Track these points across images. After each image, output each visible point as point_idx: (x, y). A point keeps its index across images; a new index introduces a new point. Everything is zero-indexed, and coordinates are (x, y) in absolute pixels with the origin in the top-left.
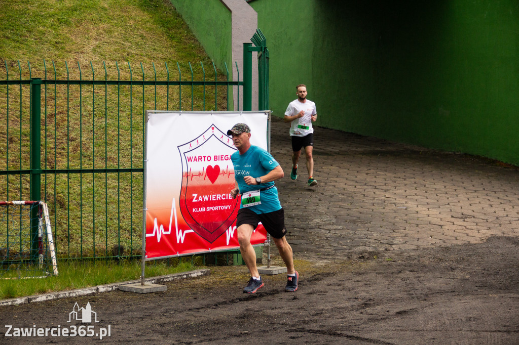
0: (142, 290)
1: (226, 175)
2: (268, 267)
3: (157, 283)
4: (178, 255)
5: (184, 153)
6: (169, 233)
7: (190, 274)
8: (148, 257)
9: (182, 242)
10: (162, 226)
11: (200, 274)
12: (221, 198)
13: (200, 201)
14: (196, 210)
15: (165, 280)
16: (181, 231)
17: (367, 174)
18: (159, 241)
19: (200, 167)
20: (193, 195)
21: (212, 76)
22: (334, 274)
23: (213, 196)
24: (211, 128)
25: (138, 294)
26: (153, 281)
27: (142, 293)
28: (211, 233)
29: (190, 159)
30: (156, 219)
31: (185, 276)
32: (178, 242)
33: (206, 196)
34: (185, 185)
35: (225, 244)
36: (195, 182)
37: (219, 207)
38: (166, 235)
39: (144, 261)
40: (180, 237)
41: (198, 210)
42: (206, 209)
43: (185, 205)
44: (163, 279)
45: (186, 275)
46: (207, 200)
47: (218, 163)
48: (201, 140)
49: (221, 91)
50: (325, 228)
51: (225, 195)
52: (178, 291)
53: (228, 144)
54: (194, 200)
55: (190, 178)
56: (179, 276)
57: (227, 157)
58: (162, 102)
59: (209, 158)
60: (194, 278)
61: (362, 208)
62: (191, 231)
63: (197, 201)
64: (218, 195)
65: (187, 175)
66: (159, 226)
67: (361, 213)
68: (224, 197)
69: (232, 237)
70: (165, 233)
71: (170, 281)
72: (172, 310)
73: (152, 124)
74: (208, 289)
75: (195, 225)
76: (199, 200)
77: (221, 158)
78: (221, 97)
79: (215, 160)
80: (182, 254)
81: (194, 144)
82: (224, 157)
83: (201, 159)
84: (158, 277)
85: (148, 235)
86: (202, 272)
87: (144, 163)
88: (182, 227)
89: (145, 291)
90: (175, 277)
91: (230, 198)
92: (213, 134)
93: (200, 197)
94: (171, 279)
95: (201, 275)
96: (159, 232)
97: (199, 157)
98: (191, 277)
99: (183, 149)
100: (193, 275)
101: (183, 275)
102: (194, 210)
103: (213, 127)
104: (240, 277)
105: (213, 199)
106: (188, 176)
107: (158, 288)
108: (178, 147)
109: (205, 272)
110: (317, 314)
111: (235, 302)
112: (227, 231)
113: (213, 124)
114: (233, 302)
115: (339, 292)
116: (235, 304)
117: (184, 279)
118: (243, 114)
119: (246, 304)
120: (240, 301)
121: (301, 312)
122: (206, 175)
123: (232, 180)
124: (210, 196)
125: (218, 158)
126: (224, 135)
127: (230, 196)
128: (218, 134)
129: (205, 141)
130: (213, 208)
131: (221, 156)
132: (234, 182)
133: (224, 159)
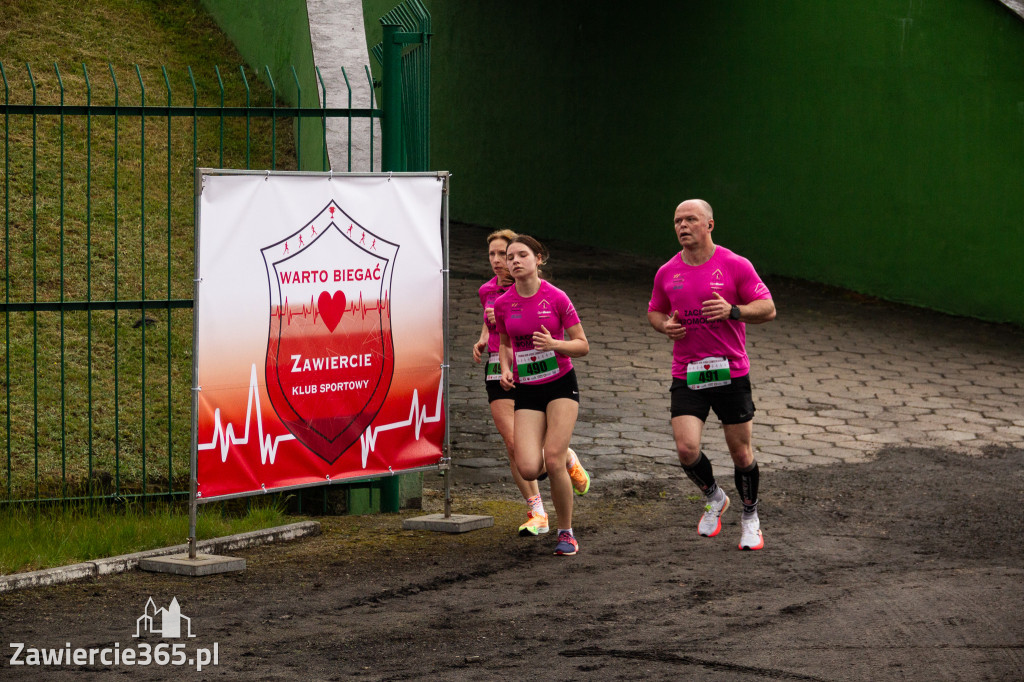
0: (194, 568)
1: (359, 314)
2: (447, 516)
3: (216, 553)
4: (264, 490)
5: (274, 264)
6: (245, 441)
7: (282, 533)
8: (203, 496)
9: (272, 461)
10: (230, 426)
11: (300, 533)
12: (348, 364)
13: (307, 370)
14: (298, 390)
15: (231, 547)
16: (268, 436)
18: (224, 459)
19: (304, 295)
20: (293, 357)
23: (333, 359)
24: (328, 210)
25: (185, 579)
26: (208, 549)
27: (195, 576)
28: (331, 442)
29: (285, 278)
30: (218, 411)
31: (271, 539)
32: (264, 462)
33: (318, 360)
34: (276, 334)
36: (297, 329)
37: (346, 383)
38: (239, 447)
39: (195, 505)
40: (268, 450)
41: (303, 390)
42: (319, 389)
43: (277, 377)
44: (228, 544)
45: (274, 535)
46: (321, 368)
47: (343, 286)
48: (307, 236)
49: (280, 136)
51: (355, 357)
52: (273, 571)
53: (361, 245)
54: (295, 369)
55: (285, 318)
56: (258, 537)
57: (359, 273)
58: (156, 160)
59: (323, 275)
60: (290, 542)
61: (591, 389)
62: (290, 437)
63: (299, 370)
64: (342, 358)
65: (279, 314)
66: (225, 427)
67: (592, 400)
68: (354, 361)
69: (373, 450)
70: (236, 442)
71: (241, 549)
72: (282, 611)
73: (209, 200)
74: (336, 566)
75: (298, 426)
76: (305, 367)
77: (349, 275)
79: (335, 280)
80: (273, 489)
81: (294, 245)
82: (353, 273)
83: (307, 278)
84: (216, 540)
85: (202, 447)
86: (304, 528)
87: (194, 287)
88: (272, 429)
89: (200, 572)
90: (252, 541)
91: (366, 364)
92: (333, 223)
93: (307, 361)
94: (243, 544)
95: (303, 536)
96: (225, 439)
97: (303, 273)
98: (283, 541)
99: (273, 255)
100: (290, 535)
101: (267, 536)
102: (294, 391)
103: (332, 207)
104: (392, 539)
105: (333, 367)
106: (281, 316)
107: (227, 563)
108: (262, 250)
109: (310, 528)
110: (606, 617)
111: (412, 593)
112: (362, 437)
113: (333, 201)
114: (406, 592)
115: (628, 568)
116: (412, 597)
117: (270, 543)
118: (392, 179)
119: (437, 597)
120: (422, 589)
121: (569, 613)
122: (316, 314)
123: (371, 324)
124: (327, 359)
125: (342, 275)
126: (354, 225)
127: (366, 360)
128: (343, 223)
129: (315, 236)
130: (334, 387)
131: (349, 271)
132: (376, 327)
133: (353, 277)
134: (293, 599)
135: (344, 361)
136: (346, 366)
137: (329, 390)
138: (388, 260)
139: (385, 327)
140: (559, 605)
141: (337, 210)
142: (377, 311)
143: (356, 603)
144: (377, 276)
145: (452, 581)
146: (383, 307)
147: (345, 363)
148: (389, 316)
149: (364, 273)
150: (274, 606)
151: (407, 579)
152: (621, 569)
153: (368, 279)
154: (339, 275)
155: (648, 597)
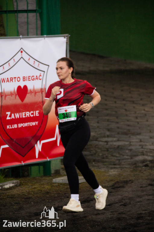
1: (33, 94)
9: (0, 156)
11: (11, 185)
12: (29, 115)
17: (122, 91)
19: (11, 87)
20: (7, 113)
22: (132, 181)
23: (23, 113)
24: (20, 52)
28: (23, 148)
29: (3, 81)
33: (17, 114)
34: (0, 104)
36: (8, 101)
37: (29, 123)
41: (11, 126)
42: (18, 126)
43: (1, 122)
45: (1, 186)
46: (18, 117)
47: (27, 83)
48: (12, 63)
50: (102, 140)
51: (32, 112)
53: (34, 66)
54: (8, 118)
55: (3, 97)
57: (33, 77)
59: (18, 79)
60: (7, 189)
62: (7, 146)
63: (10, 118)
64: (27, 113)
65: (1, 95)
67: (129, 126)
69: (40, 150)
75: (10, 141)
76: (12, 117)
77: (29, 78)
81: (7, 67)
82: (30, 78)
83: (12, 80)
86: (13, 183)
91: (37, 115)
92: (22, 57)
93: (13, 115)
97: (10, 78)
102: (8, 127)
104: (49, 187)
105: (23, 117)
109: (15, 183)
112: (36, 145)
113: (22, 48)
118: (46, 38)
122: (16, 95)
123: (38, 98)
124: (21, 113)
125: (26, 79)
126: (31, 58)
127: (37, 113)
128: (26, 57)
129: (15, 63)
130: (24, 125)
131: (29, 77)
132: (40, 100)
133: (30, 79)
135: (28, 114)
136: (29, 116)
137: (22, 126)
138: (44, 72)
141: (23, 52)
142: (41, 93)
144: (40, 78)
146: (43, 91)
147: (28, 115)
149: (35, 77)
153: (37, 80)
154: (25, 79)
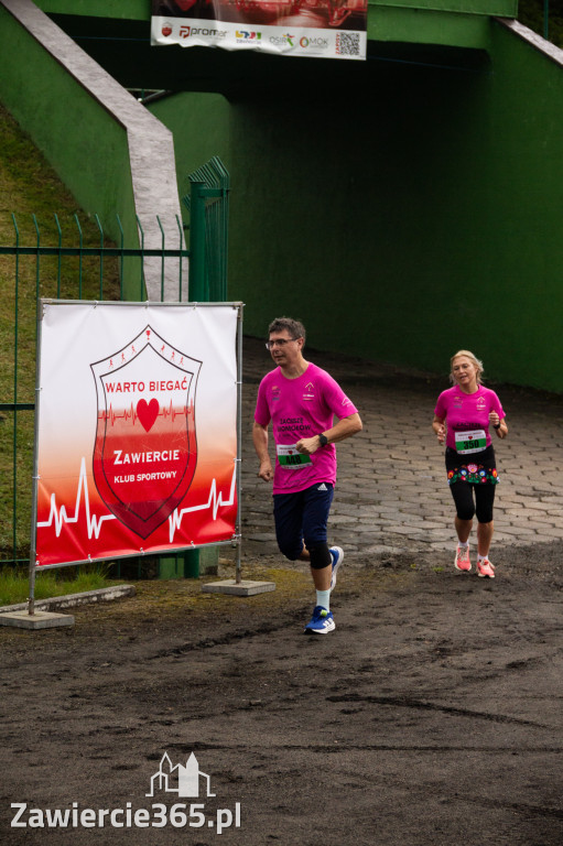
0: (33, 623)
2: (238, 582)
3: (50, 611)
4: (91, 560)
5: (101, 377)
6: (75, 520)
7: (104, 594)
8: (40, 564)
9: (97, 537)
10: (63, 507)
11: (119, 594)
12: (160, 458)
13: (127, 462)
14: (119, 479)
15: (62, 606)
16: (94, 516)
18: (58, 535)
19: (126, 402)
20: (116, 452)
21: (89, 242)
22: (356, 595)
23: (148, 453)
24: (145, 333)
25: (25, 632)
26: (44, 607)
27: (33, 630)
28: (144, 521)
29: (110, 388)
30: (53, 495)
31: (95, 599)
32: (90, 537)
33: (136, 455)
34: (102, 434)
35: (166, 541)
36: (119, 429)
37: (158, 474)
38: (70, 524)
39: (33, 571)
40: (94, 528)
41: (123, 479)
42: (136, 478)
43: (103, 469)
44: (60, 603)
45: (97, 596)
46: (138, 461)
47: (157, 395)
48: (128, 354)
51: (166, 452)
52: (96, 625)
53: (171, 361)
54: (117, 462)
55: (109, 421)
56: (83, 598)
57: (170, 384)
58: (7, 286)
59: (140, 386)
60: (110, 602)
62: (112, 517)
63: (120, 462)
64: (155, 453)
65: (105, 417)
66: (59, 507)
68: (165, 456)
69: (179, 528)
70: (68, 520)
71: (71, 607)
72: (103, 660)
73: (49, 324)
74: (147, 622)
75: (119, 508)
76: (125, 461)
77: (162, 386)
78: (109, 279)
79: (151, 390)
80: (96, 559)
81: (117, 361)
82: (165, 385)
83: (128, 388)
84: (51, 600)
85: (40, 525)
86: (122, 591)
87: (36, 394)
88: (97, 510)
89: (37, 626)
90: (79, 601)
92: (149, 343)
93: (127, 456)
94: (72, 603)
95: (121, 597)
96: (59, 519)
97: (125, 384)
98: (105, 601)
99: (100, 370)
100: (108, 597)
101: (92, 596)
102: (116, 479)
103: (148, 330)
104: (193, 600)
105: (147, 461)
106: (106, 419)
107: (59, 619)
108: (91, 365)
109: (127, 590)
110: (365, 669)
111: (208, 646)
112: (170, 517)
113: (148, 326)
114: (203, 645)
115: (384, 627)
116: (209, 650)
117: (94, 602)
118: (197, 308)
119: (229, 649)
120: (216, 643)
121: (335, 665)
122: (135, 417)
123: (179, 426)
124: (143, 454)
125: (156, 386)
126: (166, 345)
128: (157, 343)
129: (135, 354)
130: (148, 477)
131: (162, 382)
132: (183, 428)
133: (165, 387)
134: (112, 650)
136: (159, 460)
137: (144, 479)
138: (193, 374)
139: (191, 428)
140: (327, 658)
142: (184, 415)
143: (163, 654)
144: (184, 387)
145: (241, 637)
146: (189, 412)
148: (194, 419)
149: (174, 384)
150: (96, 656)
151: (204, 635)
152: (378, 629)
153: (177, 389)
155: (399, 652)
